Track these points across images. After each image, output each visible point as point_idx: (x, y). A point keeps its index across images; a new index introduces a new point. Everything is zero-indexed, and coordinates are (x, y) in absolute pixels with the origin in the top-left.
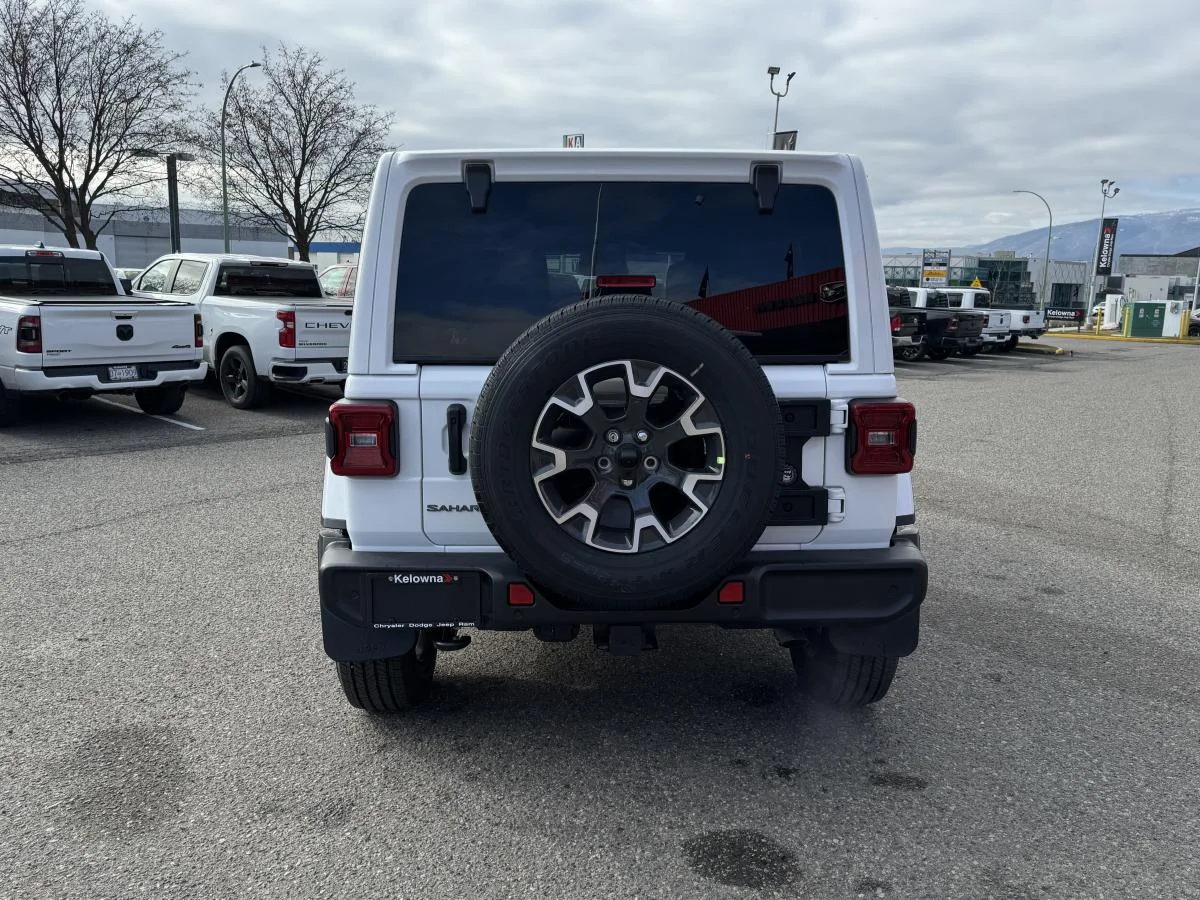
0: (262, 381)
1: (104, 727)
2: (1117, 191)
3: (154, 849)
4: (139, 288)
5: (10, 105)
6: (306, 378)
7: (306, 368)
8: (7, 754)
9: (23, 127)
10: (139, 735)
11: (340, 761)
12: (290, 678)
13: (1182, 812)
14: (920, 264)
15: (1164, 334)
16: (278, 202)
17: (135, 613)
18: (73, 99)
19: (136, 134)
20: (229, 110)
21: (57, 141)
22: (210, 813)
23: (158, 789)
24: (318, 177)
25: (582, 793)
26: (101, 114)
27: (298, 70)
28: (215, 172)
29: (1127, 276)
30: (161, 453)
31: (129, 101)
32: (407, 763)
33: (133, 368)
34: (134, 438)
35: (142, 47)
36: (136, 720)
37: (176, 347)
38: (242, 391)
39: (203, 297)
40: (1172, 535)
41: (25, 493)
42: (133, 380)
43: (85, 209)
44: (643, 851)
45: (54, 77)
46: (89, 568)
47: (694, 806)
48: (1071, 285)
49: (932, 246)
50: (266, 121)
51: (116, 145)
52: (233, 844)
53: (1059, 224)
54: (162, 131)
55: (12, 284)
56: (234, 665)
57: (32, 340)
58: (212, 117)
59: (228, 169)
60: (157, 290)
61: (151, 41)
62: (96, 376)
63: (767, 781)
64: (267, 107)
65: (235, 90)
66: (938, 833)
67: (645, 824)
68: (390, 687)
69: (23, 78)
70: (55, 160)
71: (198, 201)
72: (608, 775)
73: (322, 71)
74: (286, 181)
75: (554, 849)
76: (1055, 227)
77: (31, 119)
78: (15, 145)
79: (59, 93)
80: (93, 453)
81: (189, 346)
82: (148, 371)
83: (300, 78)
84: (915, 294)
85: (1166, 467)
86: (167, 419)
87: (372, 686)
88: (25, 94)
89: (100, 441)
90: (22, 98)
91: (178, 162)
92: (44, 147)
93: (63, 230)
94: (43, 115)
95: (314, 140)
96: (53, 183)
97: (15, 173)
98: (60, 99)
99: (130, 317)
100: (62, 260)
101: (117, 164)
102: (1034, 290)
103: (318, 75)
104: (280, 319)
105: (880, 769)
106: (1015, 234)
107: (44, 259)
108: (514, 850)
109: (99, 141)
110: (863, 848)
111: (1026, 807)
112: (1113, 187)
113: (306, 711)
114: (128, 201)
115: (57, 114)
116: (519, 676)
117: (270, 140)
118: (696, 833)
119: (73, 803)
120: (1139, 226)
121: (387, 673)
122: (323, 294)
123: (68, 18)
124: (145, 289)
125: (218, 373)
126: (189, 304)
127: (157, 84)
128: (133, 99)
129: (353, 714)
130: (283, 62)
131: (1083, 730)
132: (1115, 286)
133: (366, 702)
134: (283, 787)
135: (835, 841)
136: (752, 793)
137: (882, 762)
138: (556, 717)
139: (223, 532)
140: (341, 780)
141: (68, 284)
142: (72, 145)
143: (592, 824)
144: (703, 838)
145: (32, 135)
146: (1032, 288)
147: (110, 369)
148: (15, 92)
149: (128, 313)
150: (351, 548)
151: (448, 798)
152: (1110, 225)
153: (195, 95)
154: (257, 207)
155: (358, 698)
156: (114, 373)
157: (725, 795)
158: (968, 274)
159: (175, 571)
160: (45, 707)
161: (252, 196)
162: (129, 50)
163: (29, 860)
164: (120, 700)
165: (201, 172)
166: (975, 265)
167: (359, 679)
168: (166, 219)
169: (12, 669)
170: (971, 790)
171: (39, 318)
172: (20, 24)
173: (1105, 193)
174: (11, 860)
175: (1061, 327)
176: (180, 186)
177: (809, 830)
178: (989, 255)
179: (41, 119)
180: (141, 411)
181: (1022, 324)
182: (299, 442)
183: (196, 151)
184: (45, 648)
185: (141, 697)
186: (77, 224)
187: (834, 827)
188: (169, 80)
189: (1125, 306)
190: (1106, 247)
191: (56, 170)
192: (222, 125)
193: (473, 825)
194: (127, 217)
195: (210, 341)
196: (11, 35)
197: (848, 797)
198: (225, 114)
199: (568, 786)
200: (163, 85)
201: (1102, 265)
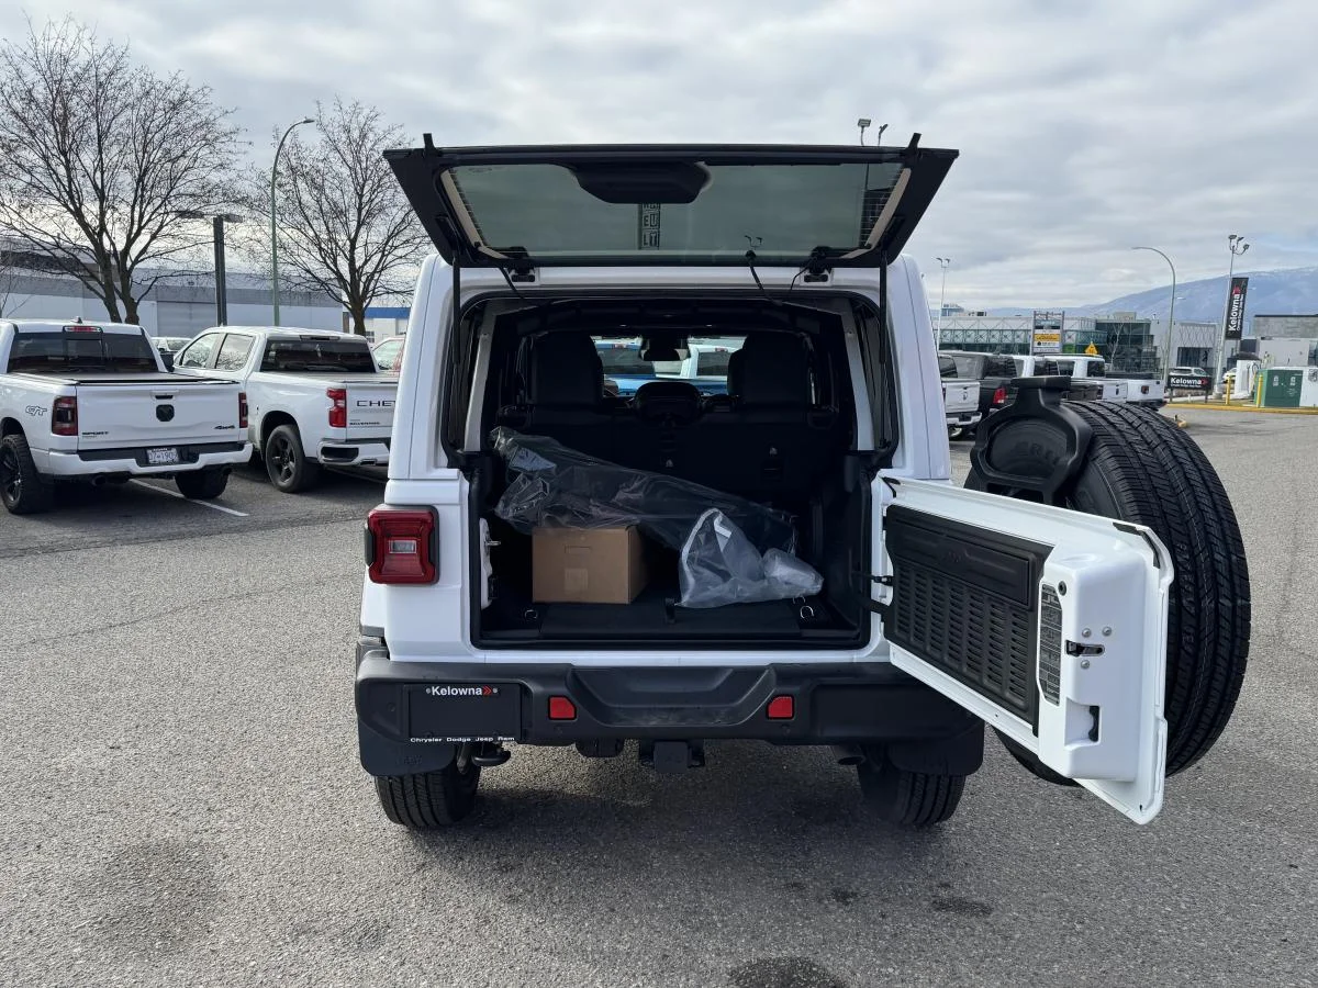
0: (309, 464)
1: (135, 842)
2: (1246, 247)
3: (183, 972)
4: (181, 363)
5: (49, 165)
6: (357, 460)
7: (357, 449)
8: (35, 870)
9: (62, 189)
10: (171, 852)
11: (377, 881)
12: (328, 791)
13: (1263, 943)
14: (1031, 327)
15: (1302, 404)
16: (332, 266)
17: (171, 720)
18: (115, 159)
19: (181, 195)
20: (279, 168)
21: (98, 203)
22: (241, 934)
23: (188, 909)
24: (375, 239)
25: (627, 917)
26: (144, 174)
27: (354, 126)
28: (264, 234)
29: (1263, 338)
30: (201, 542)
31: (174, 161)
32: (447, 884)
33: (174, 450)
34: (175, 526)
35: (189, 103)
36: (168, 835)
37: (220, 428)
38: (289, 473)
39: (248, 374)
40: (1286, 636)
41: (58, 586)
42: (173, 463)
43: (126, 274)
44: (688, 980)
45: (96, 136)
46: (122, 669)
47: (745, 931)
48: (1199, 349)
49: (1044, 305)
50: (319, 181)
51: (160, 206)
52: (264, 967)
53: (1183, 282)
54: (209, 192)
55: (47, 360)
56: (270, 776)
57: (68, 422)
58: (261, 176)
59: (278, 231)
60: (200, 365)
61: (198, 98)
62: (134, 460)
63: (823, 906)
64: (321, 165)
65: (287, 147)
66: (999, 963)
67: (692, 950)
68: (430, 802)
69: (63, 137)
70: (95, 223)
71: (247, 265)
72: (655, 897)
73: (380, 126)
74: (340, 243)
75: (595, 976)
76: (1180, 286)
77: (70, 180)
78: (54, 207)
79: (100, 152)
80: (129, 542)
81: (233, 427)
82: (189, 454)
83: (355, 134)
84: (1022, 362)
85: (1288, 558)
86: (208, 504)
87: (411, 800)
88: (64, 153)
89: (138, 529)
90: (62, 158)
91: (225, 223)
92: (84, 209)
93: (101, 297)
94: (84, 176)
95: (371, 201)
96: (92, 247)
97: (52, 237)
98: (101, 159)
99: (171, 397)
100: (101, 336)
101: (161, 227)
102: (1158, 356)
103: (376, 130)
104: (330, 396)
105: (943, 893)
106: (1137, 292)
107: (81, 335)
108: (553, 976)
109: (142, 203)
110: (918, 978)
111: (1095, 937)
112: (1242, 243)
113: (343, 827)
114: (171, 266)
115: (98, 174)
116: (568, 790)
117: (324, 200)
118: (745, 961)
119: (101, 922)
120: (1273, 284)
121: (427, 787)
122: (377, 368)
123: (112, 73)
124: (188, 364)
125: (264, 456)
126: (234, 382)
127: (204, 142)
128: (178, 158)
129: (394, 831)
130: (337, 116)
131: (1165, 853)
132: (1248, 351)
133: (406, 818)
134: (317, 908)
135: (891, 970)
136: (807, 918)
137: (946, 886)
138: (604, 835)
139: (264, 630)
140: (377, 901)
141: (106, 359)
142: (113, 207)
143: (636, 949)
144: (752, 967)
145: (71, 198)
146: (1155, 353)
147: (149, 451)
148: (54, 151)
149: (169, 393)
150: (388, 657)
151: (487, 921)
152: (1239, 284)
153: (245, 153)
154: (308, 271)
155: (397, 814)
156: (153, 456)
157: (778, 920)
158: (1083, 338)
159: (211, 673)
160: (75, 820)
161: (304, 259)
162: (175, 107)
163: (55, 981)
164: (152, 813)
165: (250, 235)
166: (1092, 327)
167: (398, 793)
168: (212, 284)
169: (41, 779)
170: (1038, 916)
171: (75, 398)
172: (61, 80)
173: (1233, 250)
174: (37, 982)
175: (1186, 396)
176: (227, 250)
177: (863, 958)
178: (1106, 317)
179: (82, 180)
180: (180, 495)
181: (1141, 394)
182: (348, 529)
183: (245, 212)
184: (74, 757)
185: (174, 810)
186: (118, 292)
187: (890, 955)
188: (217, 138)
189: (1257, 373)
190: (1235, 308)
191: (97, 234)
192: (272, 184)
193: (512, 950)
194: (171, 282)
195: (255, 421)
196: (52, 92)
197: (907, 924)
198: (275, 172)
199: (613, 910)
200: (208, 143)
201: (1232, 329)
